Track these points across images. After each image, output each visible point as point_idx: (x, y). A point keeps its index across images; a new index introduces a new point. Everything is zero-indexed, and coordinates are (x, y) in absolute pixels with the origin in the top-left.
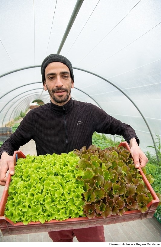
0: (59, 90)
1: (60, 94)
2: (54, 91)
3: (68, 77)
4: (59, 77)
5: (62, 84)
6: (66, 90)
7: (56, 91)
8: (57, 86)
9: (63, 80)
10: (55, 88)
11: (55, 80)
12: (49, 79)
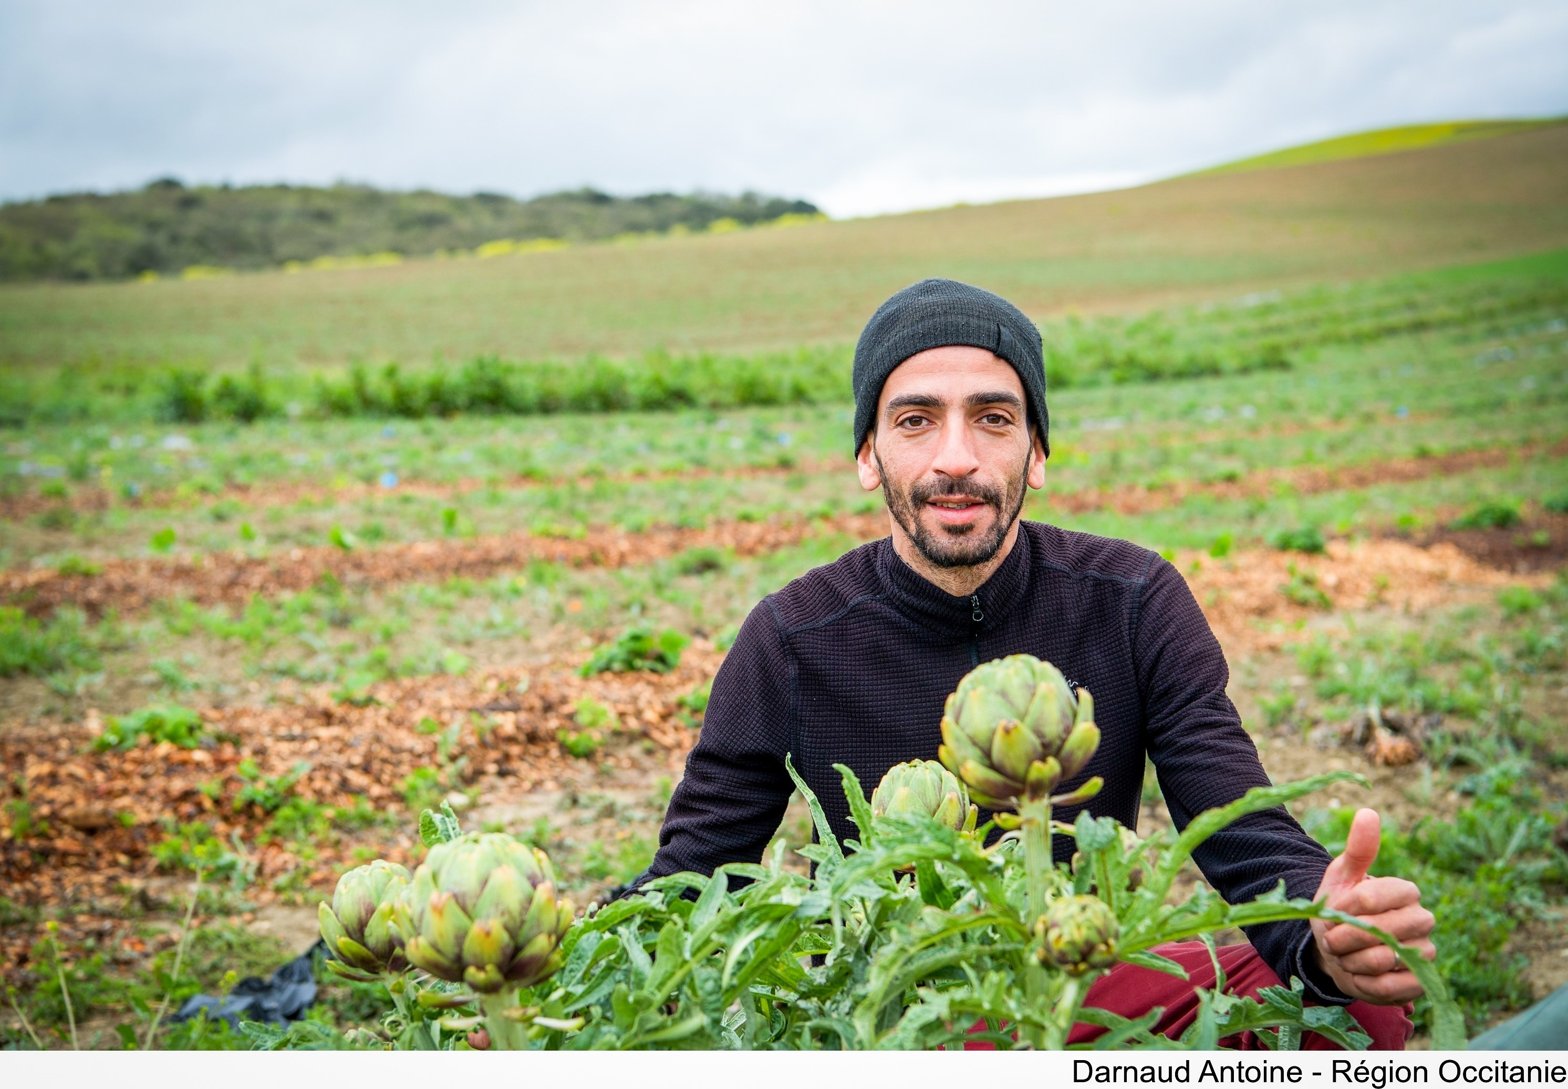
0: (951, 490)
1: (958, 518)
2: (921, 499)
3: (1008, 422)
4: (955, 420)
5: (974, 463)
6: (991, 499)
7: (933, 497)
8: (938, 471)
9: (981, 438)
10: (930, 478)
11: (933, 437)
12: (902, 424)
